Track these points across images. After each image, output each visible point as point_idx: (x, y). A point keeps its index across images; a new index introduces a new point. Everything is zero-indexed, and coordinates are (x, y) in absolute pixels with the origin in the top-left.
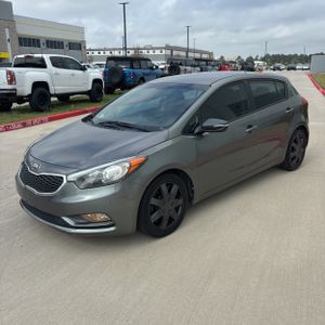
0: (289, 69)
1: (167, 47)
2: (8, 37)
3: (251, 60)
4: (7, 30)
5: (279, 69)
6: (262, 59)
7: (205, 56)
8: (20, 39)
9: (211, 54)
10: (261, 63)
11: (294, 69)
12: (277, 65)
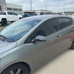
0: (70, 15)
1: (42, 10)
2: (5, 8)
3: (61, 13)
4: (4, 6)
5: (68, 15)
6: (64, 13)
7: (50, 12)
8: (7, 8)
9: (52, 12)
10: (64, 14)
11: (72, 15)
12: (67, 14)
